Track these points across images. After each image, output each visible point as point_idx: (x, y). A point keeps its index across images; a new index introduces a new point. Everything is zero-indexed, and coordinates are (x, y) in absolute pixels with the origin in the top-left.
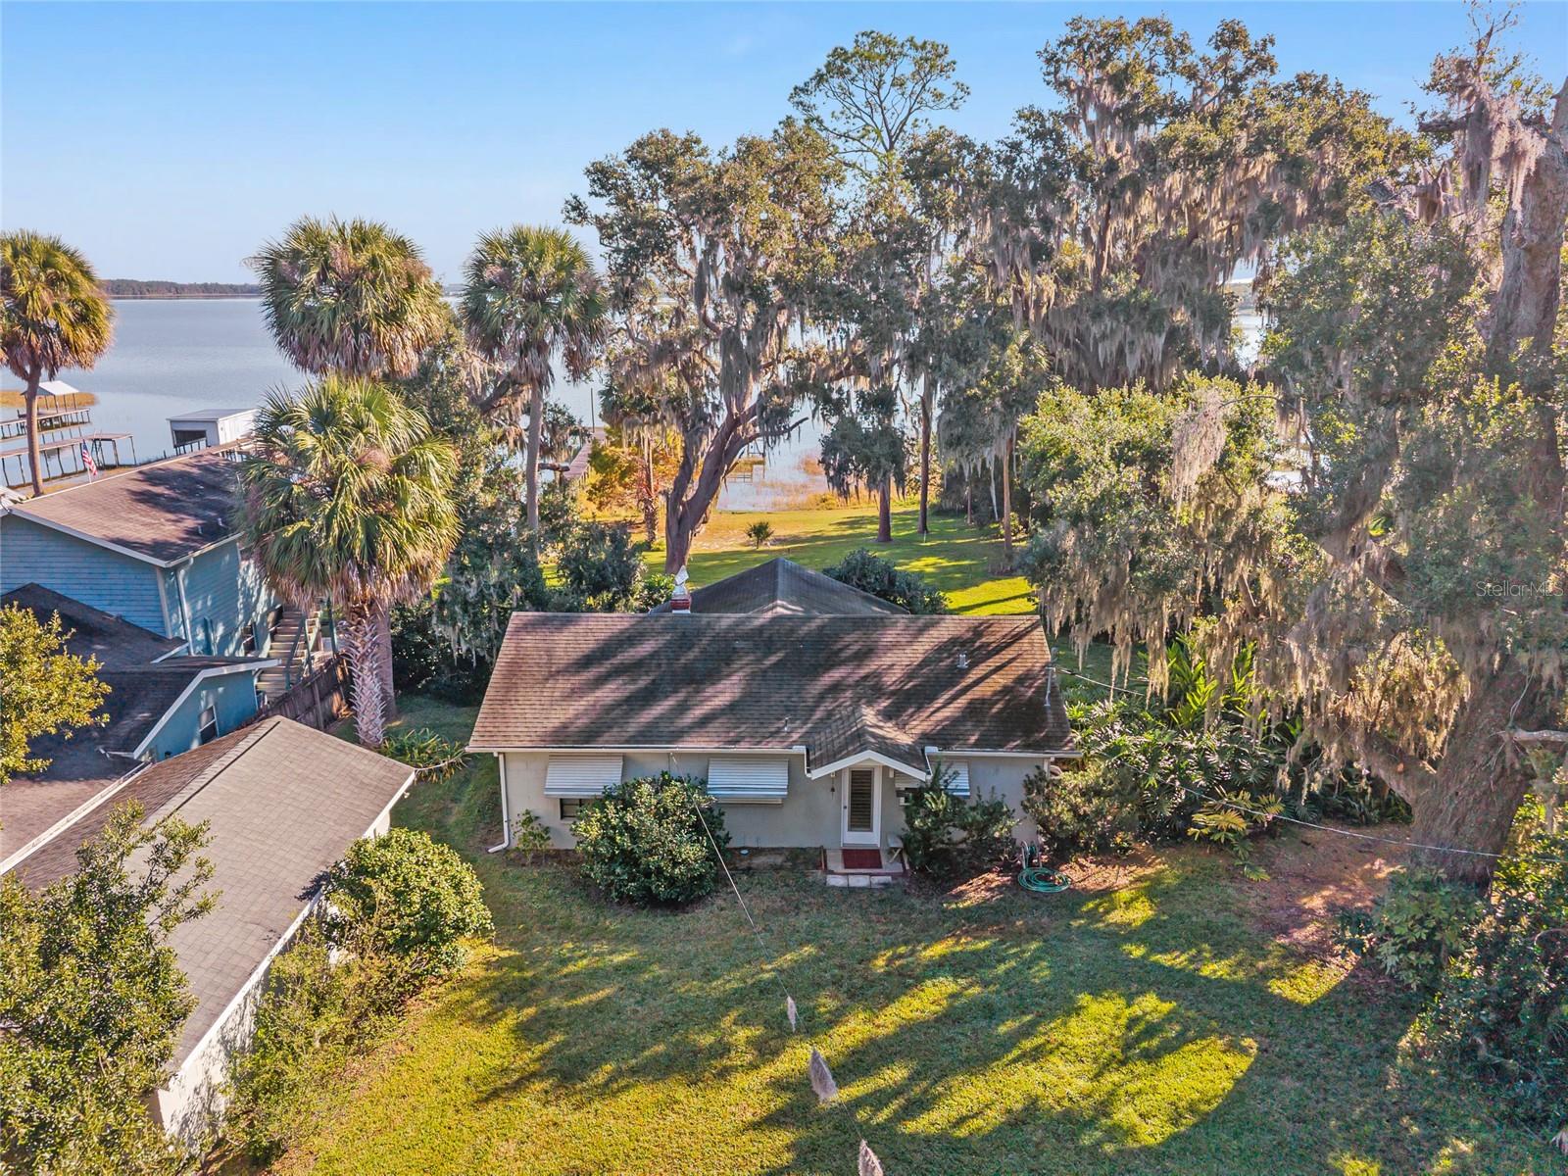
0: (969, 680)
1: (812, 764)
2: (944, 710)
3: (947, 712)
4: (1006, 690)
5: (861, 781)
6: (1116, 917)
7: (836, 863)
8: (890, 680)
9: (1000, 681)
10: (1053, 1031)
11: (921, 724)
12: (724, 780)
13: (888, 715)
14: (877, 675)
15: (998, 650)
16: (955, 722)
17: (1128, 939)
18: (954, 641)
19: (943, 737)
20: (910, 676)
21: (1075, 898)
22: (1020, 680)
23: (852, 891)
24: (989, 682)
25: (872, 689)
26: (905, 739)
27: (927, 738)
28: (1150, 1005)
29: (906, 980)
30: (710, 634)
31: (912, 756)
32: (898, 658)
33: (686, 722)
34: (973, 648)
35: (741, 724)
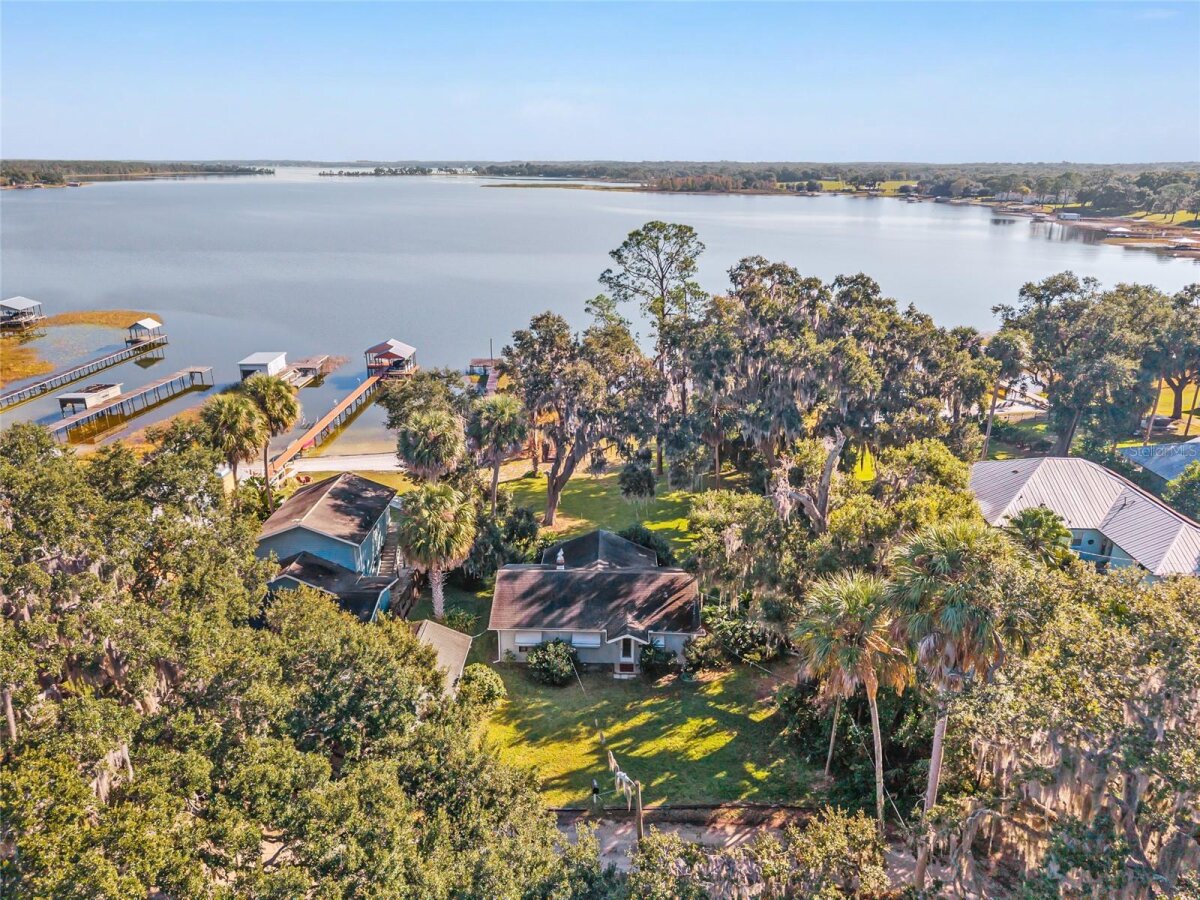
0: (669, 601)
1: (609, 638)
2: (656, 616)
3: (658, 617)
4: (680, 607)
6: (710, 692)
7: (617, 670)
8: (638, 603)
9: (679, 603)
10: (678, 729)
11: (647, 622)
12: (579, 640)
13: (638, 618)
14: (633, 601)
15: (680, 590)
16: (660, 620)
17: (711, 700)
18: (664, 586)
19: (656, 627)
20: (646, 601)
21: (699, 684)
22: (685, 604)
23: (621, 680)
24: (673, 605)
25: (631, 607)
26: (641, 628)
27: (650, 627)
28: (710, 721)
29: (635, 713)
30: (572, 581)
31: (643, 635)
32: (642, 593)
33: (565, 619)
34: (670, 589)
35: (584, 621)
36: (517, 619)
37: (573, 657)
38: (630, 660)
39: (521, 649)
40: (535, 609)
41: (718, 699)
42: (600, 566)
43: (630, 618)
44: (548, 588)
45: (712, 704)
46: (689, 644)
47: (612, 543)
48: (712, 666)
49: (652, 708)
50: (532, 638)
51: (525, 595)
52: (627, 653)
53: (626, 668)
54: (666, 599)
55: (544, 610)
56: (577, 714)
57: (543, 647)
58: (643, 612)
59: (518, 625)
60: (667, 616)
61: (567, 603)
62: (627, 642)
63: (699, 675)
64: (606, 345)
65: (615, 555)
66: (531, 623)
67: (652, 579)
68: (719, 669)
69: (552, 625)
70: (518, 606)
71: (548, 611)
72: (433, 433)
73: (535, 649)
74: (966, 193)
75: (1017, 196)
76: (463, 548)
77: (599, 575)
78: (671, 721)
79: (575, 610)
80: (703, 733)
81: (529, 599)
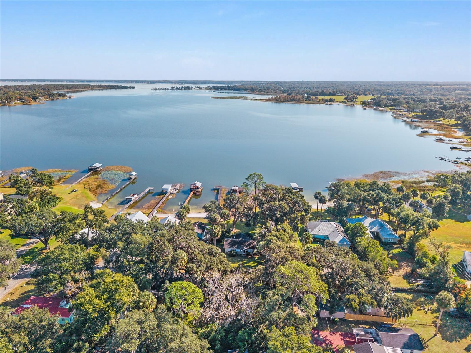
1: (241, 250)
7: (242, 255)
9: (252, 245)
14: (245, 245)
27: (248, 249)
30: (236, 241)
31: (246, 250)
32: (247, 244)
34: (251, 243)
35: (237, 248)
37: (236, 253)
38: (245, 254)
39: (228, 251)
40: (230, 245)
41: (257, 259)
42: (241, 239)
43: (245, 247)
44: (232, 242)
46: (253, 251)
47: (244, 235)
48: (257, 255)
49: (247, 260)
50: (230, 250)
51: (228, 244)
52: (244, 253)
53: (244, 255)
54: (250, 245)
56: (237, 260)
57: (231, 251)
58: (247, 247)
59: (228, 248)
60: (250, 247)
61: (235, 245)
62: (244, 251)
63: (255, 256)
65: (244, 237)
66: (230, 248)
67: (248, 241)
68: (258, 255)
69: (233, 248)
71: (232, 246)
72: (215, 217)
73: (230, 251)
74: (386, 106)
75: (403, 108)
76: (219, 236)
77: (240, 241)
78: (249, 262)
79: (236, 246)
80: (254, 263)
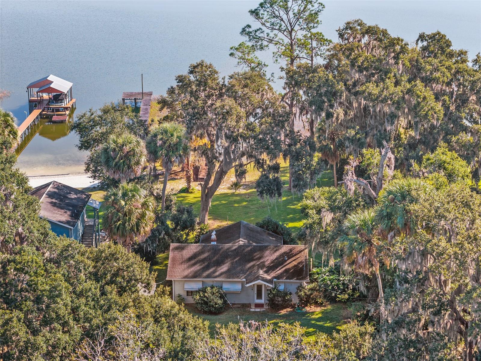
0: (287, 263)
1: (247, 283)
2: (279, 271)
3: (280, 271)
4: (295, 266)
5: (259, 287)
6: (313, 317)
7: (253, 306)
8: (267, 264)
9: (295, 263)
11: (273, 274)
12: (226, 287)
13: (266, 272)
15: (295, 255)
16: (281, 274)
17: (313, 320)
18: (284, 253)
19: (278, 277)
20: (272, 262)
21: (307, 313)
22: (299, 263)
23: (255, 312)
24: (291, 264)
25: (262, 266)
26: (269, 278)
30: (222, 250)
31: (270, 281)
32: (270, 257)
33: (217, 274)
34: (289, 255)
35: (229, 274)
36: (186, 273)
37: (224, 296)
38: (262, 301)
39: (188, 293)
40: (197, 267)
41: (318, 320)
42: (242, 242)
43: (261, 272)
44: (205, 255)
45: (313, 322)
46: (300, 288)
48: (317, 304)
50: (195, 285)
51: (190, 259)
52: (259, 296)
53: (259, 305)
54: (286, 261)
55: (203, 268)
57: (204, 290)
58: (270, 269)
59: (186, 277)
60: (286, 271)
61: (219, 263)
63: (308, 309)
64: (246, 86)
66: (195, 275)
67: (276, 249)
68: (321, 305)
69: (208, 276)
70: (185, 266)
71: (207, 268)
72: (127, 149)
73: (198, 291)
77: (240, 246)
79: (224, 268)
81: (193, 262)
